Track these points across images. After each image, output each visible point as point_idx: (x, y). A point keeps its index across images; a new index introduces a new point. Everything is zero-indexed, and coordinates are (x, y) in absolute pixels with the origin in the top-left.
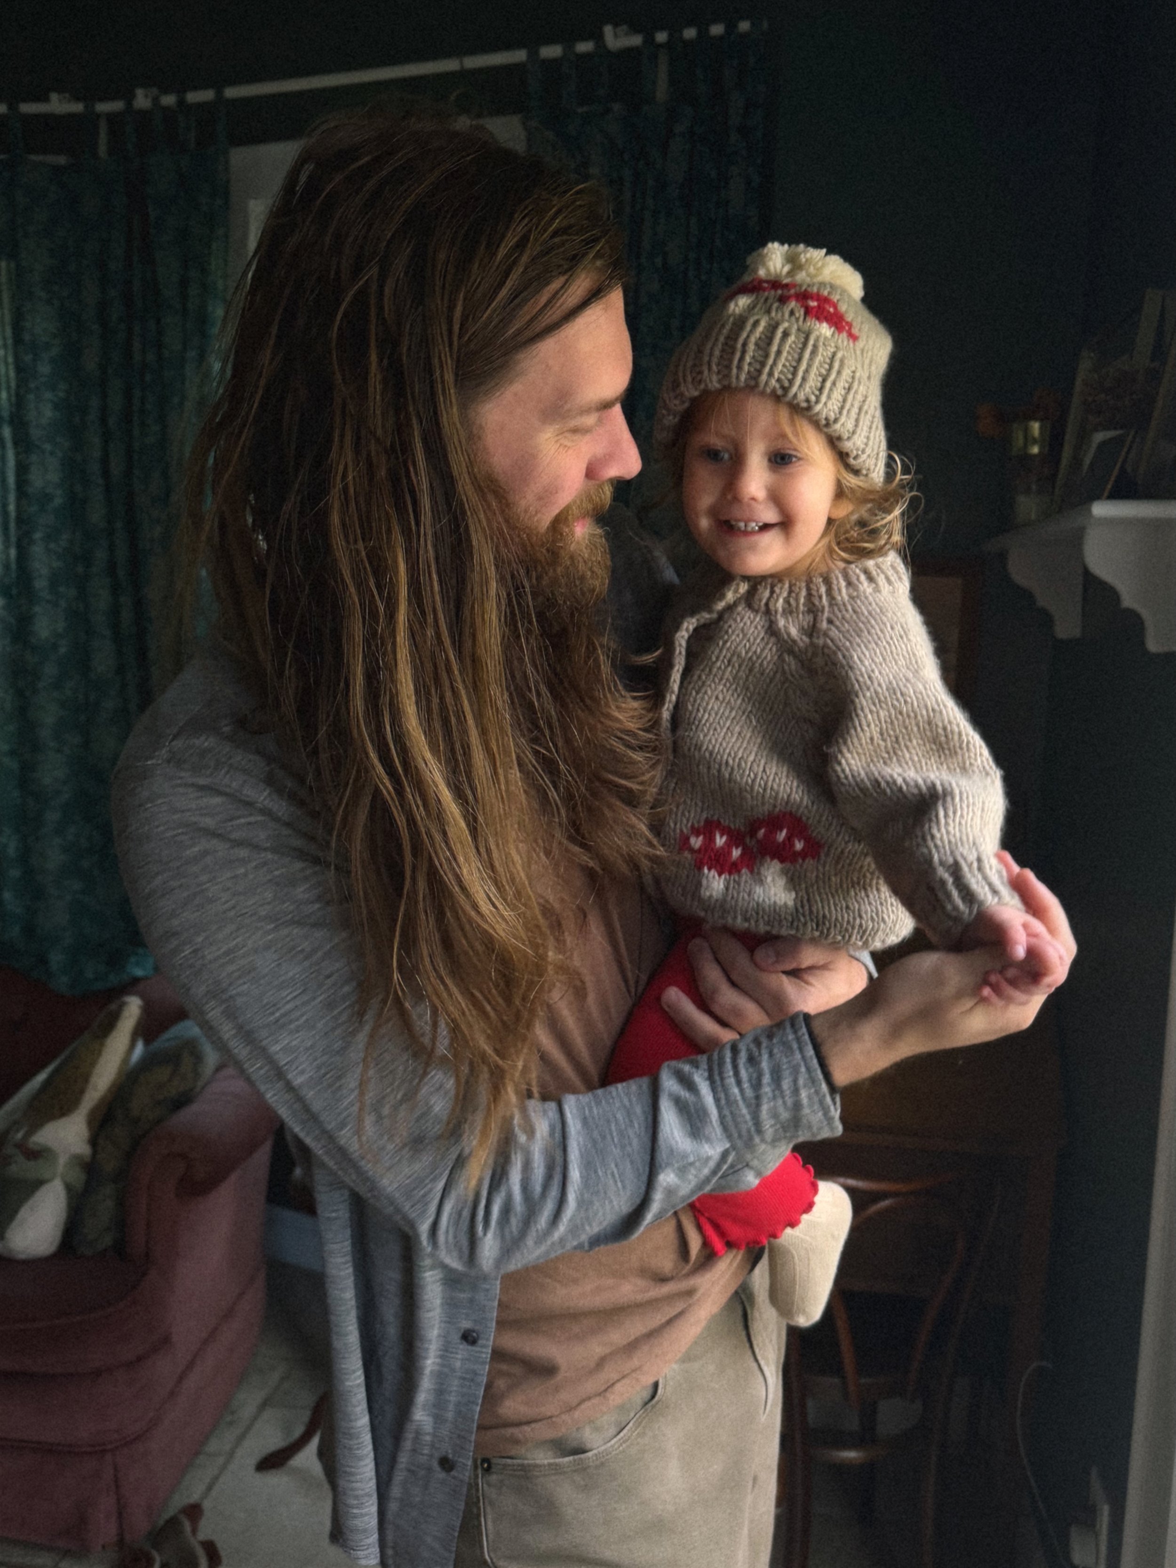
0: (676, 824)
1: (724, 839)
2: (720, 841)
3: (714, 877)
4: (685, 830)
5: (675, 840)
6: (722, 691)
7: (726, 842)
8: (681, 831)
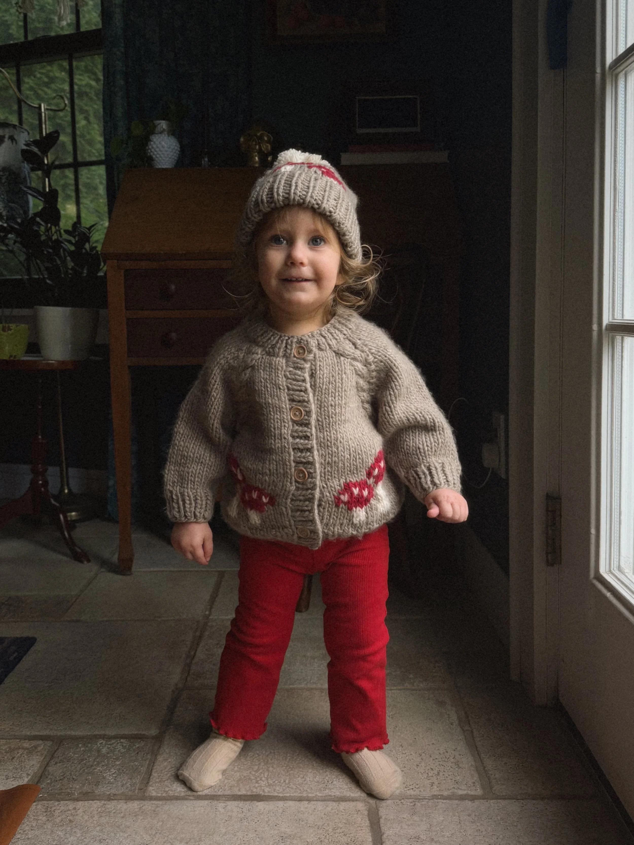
0: (330, 493)
1: (358, 489)
2: (356, 491)
3: (359, 510)
4: (336, 494)
5: (332, 502)
6: (332, 400)
7: (359, 490)
8: (334, 496)
